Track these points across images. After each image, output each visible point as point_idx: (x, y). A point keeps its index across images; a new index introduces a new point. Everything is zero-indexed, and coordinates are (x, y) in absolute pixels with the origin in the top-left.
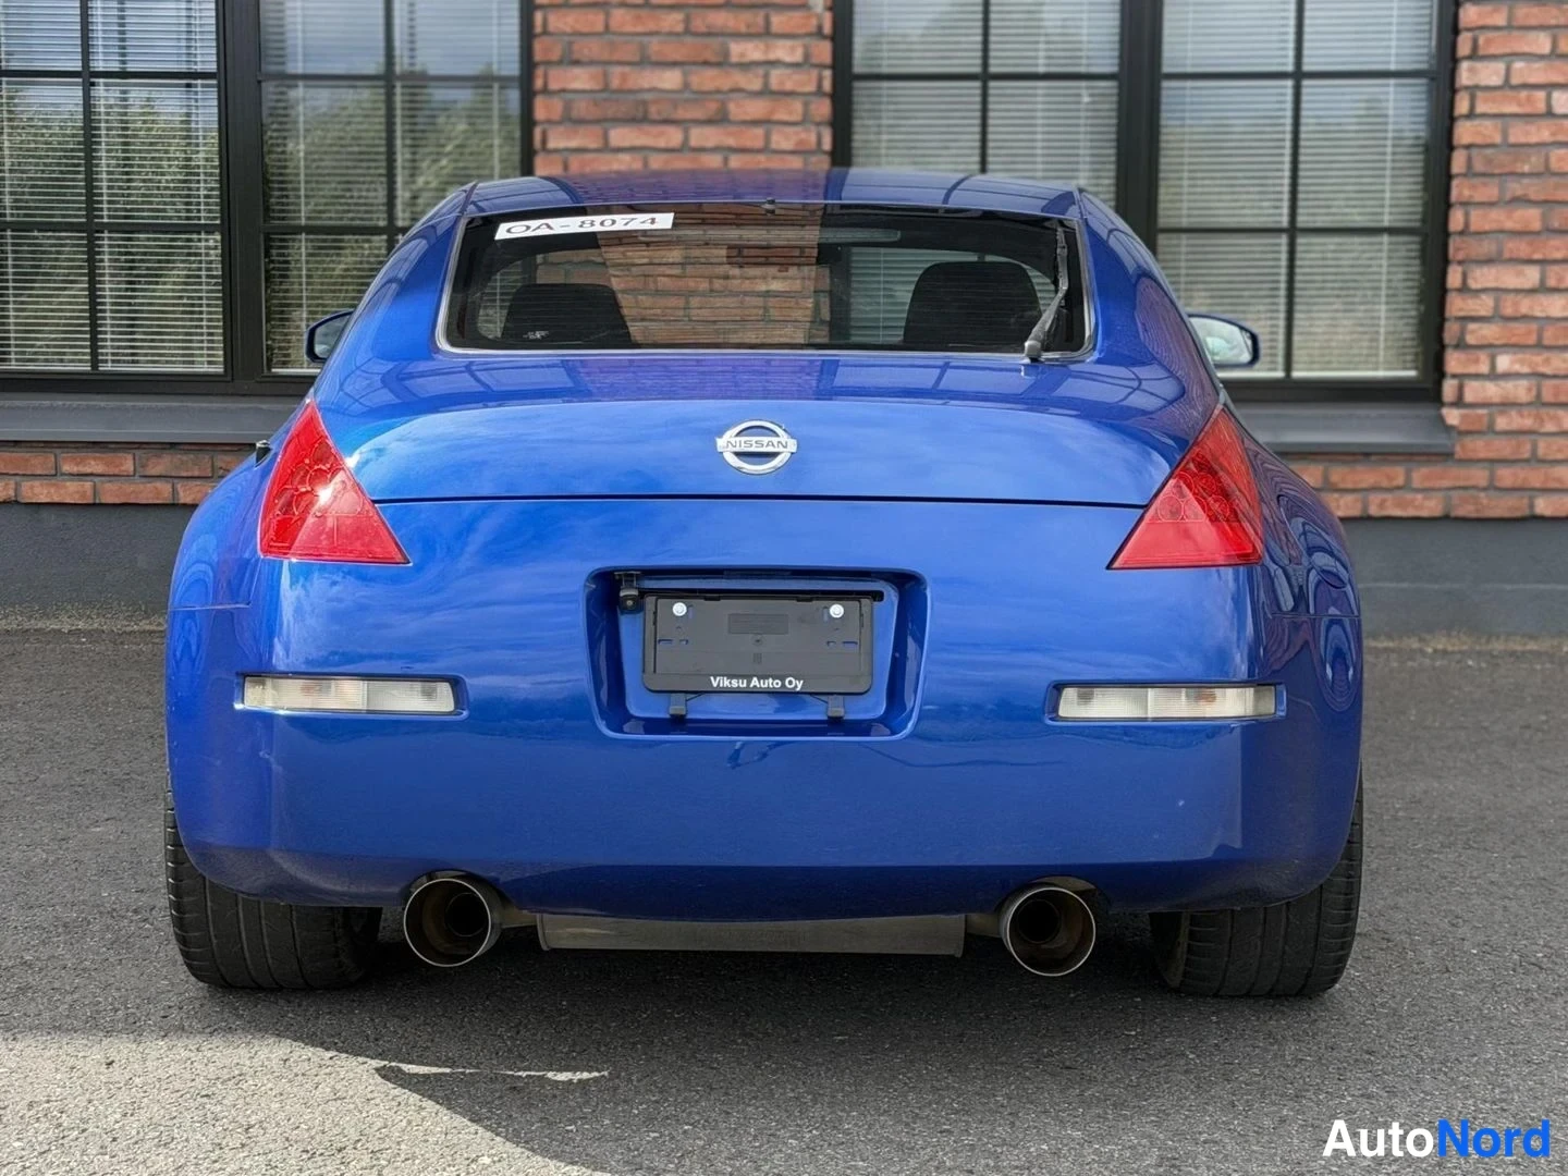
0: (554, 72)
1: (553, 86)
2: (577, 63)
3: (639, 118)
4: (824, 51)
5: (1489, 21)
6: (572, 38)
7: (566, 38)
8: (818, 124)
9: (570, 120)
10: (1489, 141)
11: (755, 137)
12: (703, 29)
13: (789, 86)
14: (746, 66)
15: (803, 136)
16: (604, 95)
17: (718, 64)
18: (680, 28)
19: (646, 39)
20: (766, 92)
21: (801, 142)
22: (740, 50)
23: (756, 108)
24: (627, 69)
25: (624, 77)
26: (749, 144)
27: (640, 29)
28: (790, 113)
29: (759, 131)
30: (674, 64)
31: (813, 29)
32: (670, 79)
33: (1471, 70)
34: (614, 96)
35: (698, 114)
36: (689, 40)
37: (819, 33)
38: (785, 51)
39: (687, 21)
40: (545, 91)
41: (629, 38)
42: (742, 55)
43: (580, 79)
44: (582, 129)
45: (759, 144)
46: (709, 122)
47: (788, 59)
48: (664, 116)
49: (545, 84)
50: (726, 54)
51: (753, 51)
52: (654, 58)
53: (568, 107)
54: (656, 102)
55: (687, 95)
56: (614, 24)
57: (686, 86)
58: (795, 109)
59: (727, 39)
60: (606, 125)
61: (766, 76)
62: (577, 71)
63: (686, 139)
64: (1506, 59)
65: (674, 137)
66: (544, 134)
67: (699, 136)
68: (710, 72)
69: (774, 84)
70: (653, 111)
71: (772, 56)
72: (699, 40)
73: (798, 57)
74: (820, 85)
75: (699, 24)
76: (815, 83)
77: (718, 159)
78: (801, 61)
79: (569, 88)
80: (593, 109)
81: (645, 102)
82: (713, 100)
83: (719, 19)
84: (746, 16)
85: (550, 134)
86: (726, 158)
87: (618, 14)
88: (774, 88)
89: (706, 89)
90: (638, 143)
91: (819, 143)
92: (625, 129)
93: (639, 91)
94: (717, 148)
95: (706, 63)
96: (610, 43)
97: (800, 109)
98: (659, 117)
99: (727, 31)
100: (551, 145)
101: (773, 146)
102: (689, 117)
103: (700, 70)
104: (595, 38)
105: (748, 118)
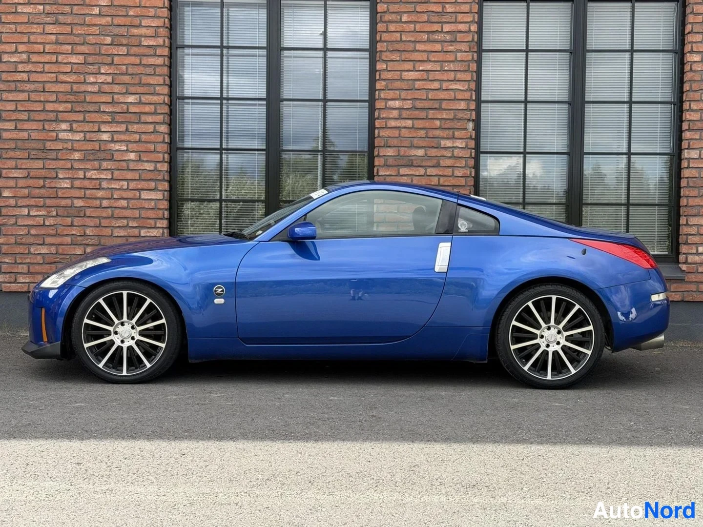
0: (381, 150)
1: (381, 154)
2: (390, 147)
3: (410, 165)
4: (472, 144)
5: (694, 137)
6: (388, 139)
7: (386, 138)
8: (470, 168)
9: (386, 165)
10: (694, 176)
11: (449, 172)
12: (432, 136)
13: (460, 155)
14: (446, 148)
15: (465, 171)
16: (398, 157)
17: (437, 147)
18: (424, 136)
19: (412, 139)
20: (453, 157)
21: (465, 173)
22: (443, 143)
23: (449, 162)
24: (406, 149)
25: (405, 151)
26: (447, 174)
27: (410, 136)
28: (460, 164)
29: (450, 170)
30: (422, 147)
31: (469, 136)
32: (420, 152)
33: (688, 153)
34: (401, 158)
35: (430, 164)
36: (427, 139)
37: (471, 138)
38: (459, 144)
39: (426, 133)
40: (378, 156)
41: (407, 139)
42: (445, 145)
43: (390, 152)
44: (391, 168)
45: (450, 174)
46: (433, 167)
47: (460, 146)
48: (419, 164)
49: (378, 154)
50: (440, 144)
51: (449, 143)
52: (415, 146)
53: (386, 161)
54: (416, 160)
55: (426, 157)
56: (402, 135)
57: (426, 154)
58: (462, 163)
59: (440, 139)
60: (399, 167)
61: (453, 151)
62: (389, 149)
63: (426, 172)
64: (700, 149)
65: (422, 171)
66: (378, 169)
67: (430, 171)
68: (435, 150)
69: (456, 154)
70: (415, 163)
71: (455, 145)
72: (430, 139)
73: (463, 145)
74: (471, 155)
75: (430, 134)
76: (469, 154)
77: (437, 178)
78: (465, 147)
79: (386, 155)
80: (394, 162)
81: (412, 160)
82: (435, 159)
83: (437, 133)
84: (447, 132)
85: (380, 170)
86: (439, 179)
87: (403, 131)
88: (455, 155)
89: (432, 156)
90: (409, 173)
91: (471, 174)
92: (405, 169)
93: (410, 156)
94: (436, 175)
95: (433, 147)
96: (400, 140)
97: (464, 163)
98: (416, 165)
99: (440, 137)
100: (380, 174)
101: (455, 175)
102: (427, 165)
103: (431, 149)
104: (396, 139)
105: (446, 165)
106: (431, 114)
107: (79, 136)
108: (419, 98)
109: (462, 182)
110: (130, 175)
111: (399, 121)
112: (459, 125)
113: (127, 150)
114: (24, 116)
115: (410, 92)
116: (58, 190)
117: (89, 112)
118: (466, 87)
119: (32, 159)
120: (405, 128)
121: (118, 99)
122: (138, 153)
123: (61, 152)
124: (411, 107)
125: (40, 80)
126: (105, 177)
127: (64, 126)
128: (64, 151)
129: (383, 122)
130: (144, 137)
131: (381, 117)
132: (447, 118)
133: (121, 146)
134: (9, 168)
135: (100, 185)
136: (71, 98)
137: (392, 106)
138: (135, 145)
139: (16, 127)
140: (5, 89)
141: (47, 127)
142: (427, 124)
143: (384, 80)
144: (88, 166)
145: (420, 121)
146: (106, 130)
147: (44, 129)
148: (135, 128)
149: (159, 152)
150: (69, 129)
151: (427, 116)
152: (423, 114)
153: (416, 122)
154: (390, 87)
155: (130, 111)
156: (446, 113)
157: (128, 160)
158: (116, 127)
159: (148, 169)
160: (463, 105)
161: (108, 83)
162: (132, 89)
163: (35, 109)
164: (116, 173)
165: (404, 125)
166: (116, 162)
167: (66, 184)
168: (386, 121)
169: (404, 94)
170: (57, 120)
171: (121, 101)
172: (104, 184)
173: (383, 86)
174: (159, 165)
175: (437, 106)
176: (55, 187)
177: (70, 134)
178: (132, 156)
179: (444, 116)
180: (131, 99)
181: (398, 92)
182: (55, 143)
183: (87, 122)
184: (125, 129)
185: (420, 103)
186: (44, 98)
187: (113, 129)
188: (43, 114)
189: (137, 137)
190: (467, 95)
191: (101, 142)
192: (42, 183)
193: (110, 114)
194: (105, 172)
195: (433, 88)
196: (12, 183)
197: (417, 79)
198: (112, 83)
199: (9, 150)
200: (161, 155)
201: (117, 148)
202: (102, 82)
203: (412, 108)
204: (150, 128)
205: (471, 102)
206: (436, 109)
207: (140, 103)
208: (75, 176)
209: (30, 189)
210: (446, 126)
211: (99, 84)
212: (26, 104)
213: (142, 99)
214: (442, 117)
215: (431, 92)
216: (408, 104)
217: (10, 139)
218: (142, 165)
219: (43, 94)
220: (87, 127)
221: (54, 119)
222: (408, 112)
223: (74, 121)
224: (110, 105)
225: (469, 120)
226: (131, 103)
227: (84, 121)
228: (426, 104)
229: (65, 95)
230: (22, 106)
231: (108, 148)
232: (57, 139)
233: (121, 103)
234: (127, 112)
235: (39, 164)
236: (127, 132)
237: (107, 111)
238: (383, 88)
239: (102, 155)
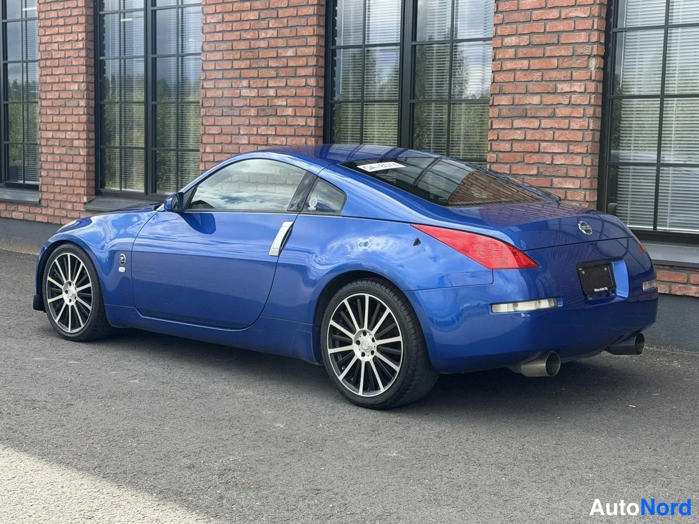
0: (495, 98)
1: (495, 104)
2: (504, 94)
3: (524, 116)
4: (592, 87)
7: (501, 84)
8: (589, 118)
9: (500, 117)
11: (564, 124)
12: (548, 79)
13: (578, 102)
14: (563, 94)
15: (583, 123)
16: (512, 107)
17: (553, 93)
18: (540, 78)
19: (528, 83)
20: (570, 104)
21: (582, 125)
22: (560, 87)
23: (566, 111)
24: (521, 96)
25: (520, 99)
26: (562, 127)
27: (525, 80)
28: (578, 114)
29: (566, 121)
30: (537, 93)
31: (588, 77)
32: (536, 100)
34: (516, 107)
35: (545, 114)
36: (543, 83)
37: (591, 79)
38: (578, 87)
39: (542, 75)
40: (493, 105)
41: (522, 83)
42: (562, 89)
43: (504, 100)
44: (505, 120)
45: (566, 126)
46: (549, 117)
47: (578, 91)
48: (533, 115)
49: (493, 102)
50: (556, 88)
51: (566, 87)
52: (530, 91)
53: (500, 111)
54: (530, 109)
55: (541, 106)
56: (517, 78)
57: (541, 102)
58: (580, 112)
59: (556, 82)
60: (513, 119)
61: (570, 98)
62: (504, 97)
63: (540, 124)
65: (535, 123)
66: (492, 122)
67: (546, 123)
68: (551, 96)
69: (573, 101)
70: (529, 113)
71: (573, 90)
72: (546, 83)
73: (582, 90)
74: (590, 102)
75: (546, 77)
76: (588, 101)
77: (551, 132)
78: (583, 91)
79: (501, 104)
80: (508, 112)
81: (526, 109)
82: (551, 108)
83: (554, 74)
84: (564, 72)
85: (494, 122)
86: (554, 133)
87: (518, 73)
88: (573, 103)
89: (548, 104)
90: (523, 126)
91: (589, 126)
92: (519, 121)
93: (525, 105)
94: (551, 128)
95: (548, 93)
96: (516, 85)
97: (582, 112)
98: (531, 116)
99: (557, 79)
100: (494, 127)
101: (571, 127)
102: (541, 115)
103: (547, 96)
104: (511, 83)
105: (563, 116)
106: (549, 50)
107: (254, 93)
108: (537, 31)
109: (579, 136)
110: (289, 131)
111: (515, 61)
112: (578, 63)
113: (287, 105)
114: (219, 75)
115: (527, 24)
116: (241, 146)
117: (262, 68)
118: (588, 13)
119: (225, 116)
120: (521, 70)
121: (281, 53)
122: (294, 108)
123: (243, 108)
124: (527, 43)
125: (230, 39)
126: (270, 133)
127: (245, 83)
128: (245, 108)
129: (499, 64)
130: (299, 92)
131: (497, 58)
132: (566, 55)
133: (282, 101)
134: (210, 125)
135: (267, 141)
136: (250, 55)
137: (508, 44)
138: (292, 99)
139: (215, 86)
140: (208, 49)
141: (234, 85)
142: (543, 64)
143: (502, 12)
144: (260, 123)
145: (536, 61)
146: (272, 86)
147: (232, 87)
148: (291, 82)
149: (309, 107)
150: (248, 85)
151: (544, 54)
152: (539, 52)
153: (532, 61)
154: (507, 21)
155: (289, 65)
156: (564, 48)
157: (287, 115)
158: (279, 82)
159: (301, 124)
160: (582, 37)
161: (274, 38)
162: (291, 42)
163: (226, 68)
164: (278, 128)
165: (520, 66)
166: (279, 118)
167: (245, 141)
168: (502, 63)
169: (521, 28)
170: (241, 78)
171: (283, 55)
172: (271, 141)
173: (500, 20)
174: (309, 120)
175: (555, 40)
176: (238, 144)
177: (248, 91)
178: (290, 111)
179: (563, 53)
180: (290, 52)
181: (514, 26)
182: (239, 100)
183: (261, 78)
184: (285, 83)
185: (537, 37)
186: (232, 57)
187: (277, 85)
188: (232, 72)
189: (293, 91)
190: (588, 24)
191: (269, 98)
192: (230, 139)
193: (275, 70)
194: (271, 128)
195: (552, 18)
196: (211, 140)
197: (535, 7)
198: (277, 37)
199: (211, 108)
200: (310, 109)
201: (280, 103)
202: (270, 37)
203: (528, 45)
204: (302, 82)
205: (593, 32)
206: (553, 44)
207: (296, 56)
208: (251, 132)
209: (223, 144)
210: (565, 65)
211: (269, 39)
212: (221, 63)
213: (298, 52)
214: (560, 54)
215: (550, 23)
216: (524, 41)
217: (211, 98)
218: (297, 120)
219: (231, 52)
220: (260, 83)
221: (238, 76)
222: (524, 50)
223: (251, 77)
224: (275, 60)
225: (590, 56)
226: (290, 56)
227: (258, 77)
228: (543, 39)
229: (246, 52)
230: (219, 66)
231: (274, 104)
232: (240, 96)
233: (284, 57)
234: (287, 67)
235: (228, 121)
236: (287, 87)
237: (273, 66)
238: (499, 22)
239: (270, 111)
